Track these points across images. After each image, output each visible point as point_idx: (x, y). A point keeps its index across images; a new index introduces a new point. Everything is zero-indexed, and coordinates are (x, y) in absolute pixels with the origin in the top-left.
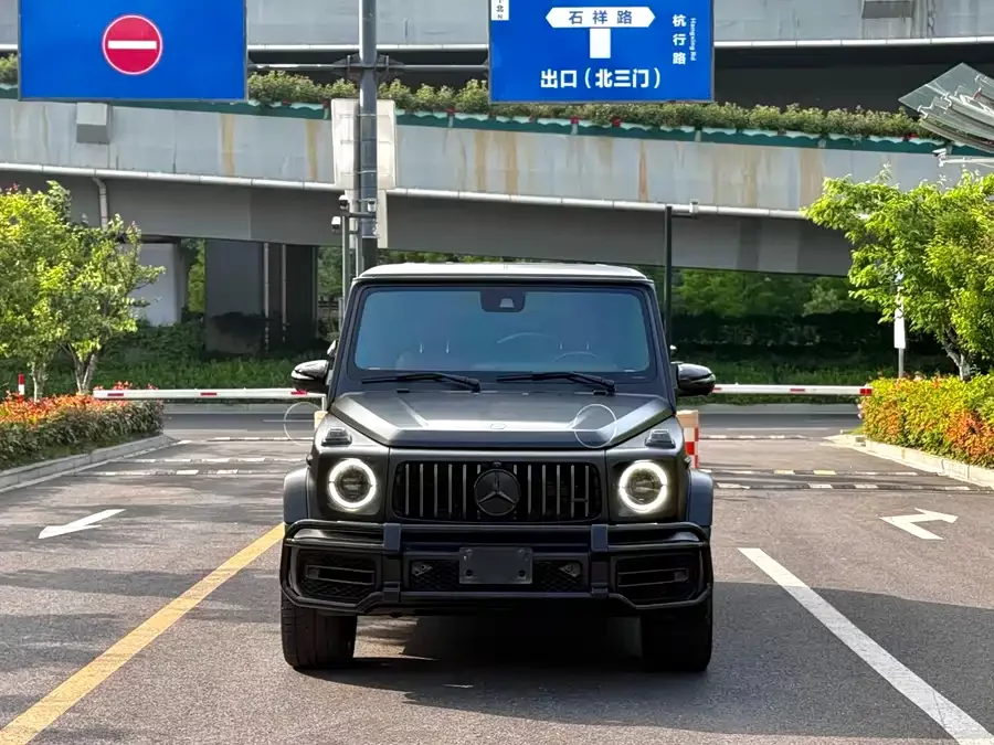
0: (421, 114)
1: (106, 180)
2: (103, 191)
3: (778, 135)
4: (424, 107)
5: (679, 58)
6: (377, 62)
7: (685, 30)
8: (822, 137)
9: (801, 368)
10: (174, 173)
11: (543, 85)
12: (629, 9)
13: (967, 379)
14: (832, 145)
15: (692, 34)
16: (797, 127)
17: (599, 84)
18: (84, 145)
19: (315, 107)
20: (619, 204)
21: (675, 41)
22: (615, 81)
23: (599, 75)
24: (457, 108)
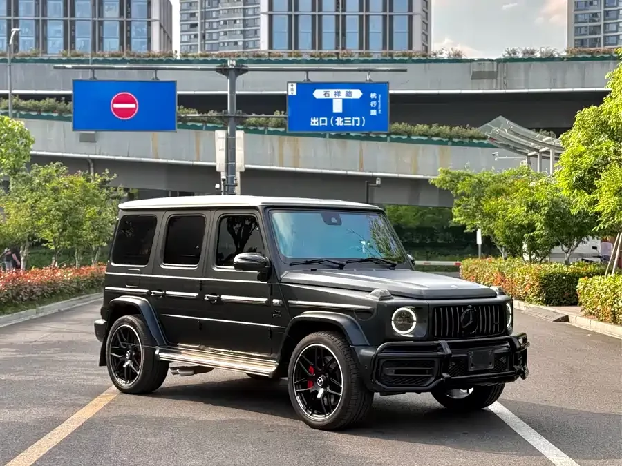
0: (251, 128)
1: (94, 160)
2: (92, 165)
3: (428, 139)
4: (253, 125)
5: (373, 113)
6: (236, 113)
7: (376, 100)
8: (450, 140)
9: (441, 254)
10: (128, 156)
11: (312, 124)
12: (351, 90)
13: (506, 259)
14: (454, 144)
15: (379, 101)
16: (437, 135)
17: (337, 124)
18: (83, 143)
19: (199, 124)
20: (350, 173)
21: (372, 105)
22: (344, 123)
23: (337, 120)
24: (269, 125)
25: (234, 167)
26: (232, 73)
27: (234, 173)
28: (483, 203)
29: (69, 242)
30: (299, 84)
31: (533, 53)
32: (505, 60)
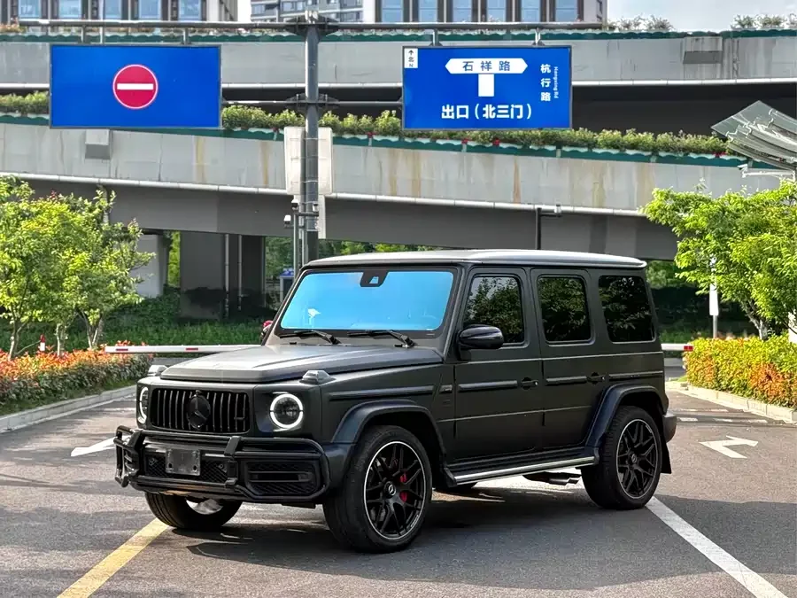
0: (347, 136)
1: (107, 186)
3: (620, 152)
4: (349, 131)
5: (546, 97)
6: (318, 99)
7: (550, 76)
8: (652, 153)
10: (159, 180)
11: (443, 116)
12: (508, 60)
13: (765, 339)
14: (661, 160)
15: (555, 78)
16: (633, 146)
17: (486, 116)
18: (91, 160)
19: (267, 131)
20: (498, 205)
21: (543, 84)
22: (497, 113)
23: (486, 109)
24: (375, 131)
25: (315, 187)
26: (312, 33)
27: (314, 196)
28: (730, 244)
29: (40, 312)
30: (421, 51)
31: (777, 22)
32: (735, 34)
